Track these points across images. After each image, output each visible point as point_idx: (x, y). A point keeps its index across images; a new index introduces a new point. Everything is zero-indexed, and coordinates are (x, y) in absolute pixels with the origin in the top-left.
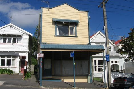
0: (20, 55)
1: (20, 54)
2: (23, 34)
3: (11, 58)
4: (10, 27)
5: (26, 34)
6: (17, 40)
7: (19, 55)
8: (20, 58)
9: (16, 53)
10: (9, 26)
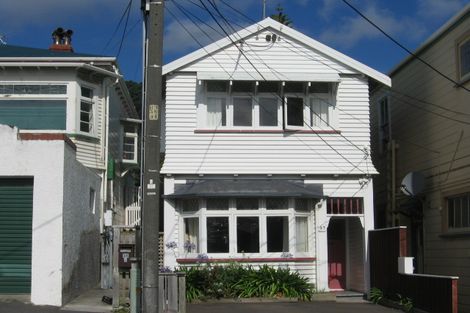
0: (329, 195)
1: (331, 189)
2: (342, 75)
3: (290, 213)
4: (268, 38)
5: (358, 75)
6: (307, 111)
7: (327, 192)
8: (329, 212)
9: (306, 182)
10: (264, 35)
